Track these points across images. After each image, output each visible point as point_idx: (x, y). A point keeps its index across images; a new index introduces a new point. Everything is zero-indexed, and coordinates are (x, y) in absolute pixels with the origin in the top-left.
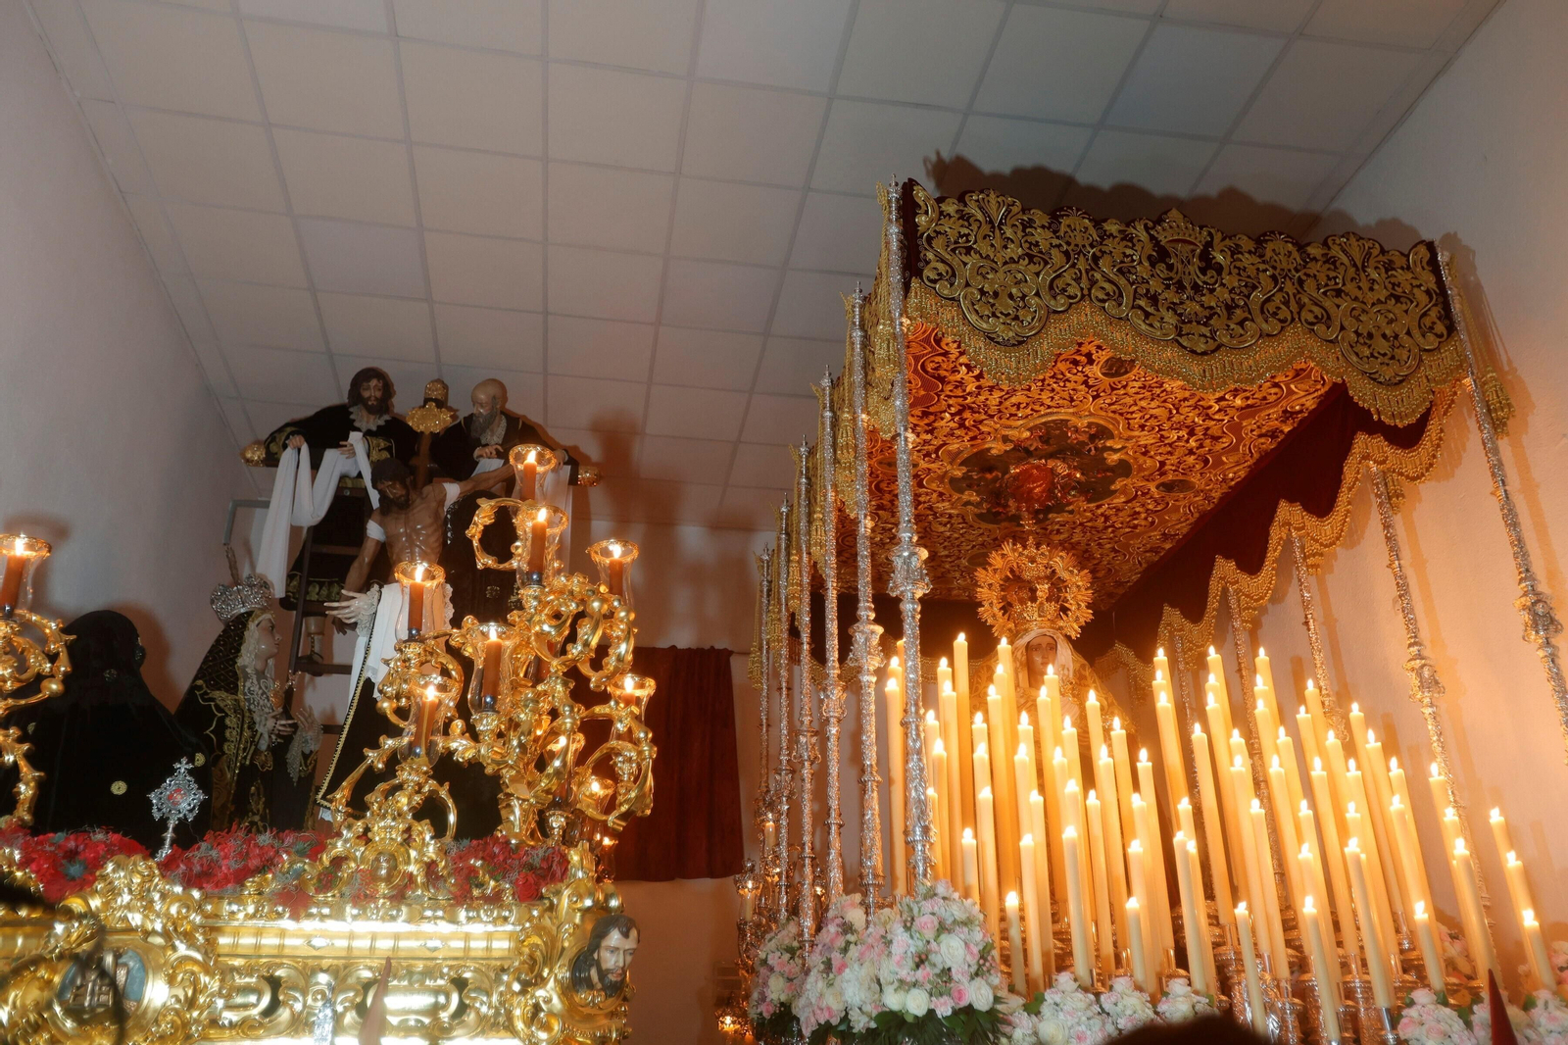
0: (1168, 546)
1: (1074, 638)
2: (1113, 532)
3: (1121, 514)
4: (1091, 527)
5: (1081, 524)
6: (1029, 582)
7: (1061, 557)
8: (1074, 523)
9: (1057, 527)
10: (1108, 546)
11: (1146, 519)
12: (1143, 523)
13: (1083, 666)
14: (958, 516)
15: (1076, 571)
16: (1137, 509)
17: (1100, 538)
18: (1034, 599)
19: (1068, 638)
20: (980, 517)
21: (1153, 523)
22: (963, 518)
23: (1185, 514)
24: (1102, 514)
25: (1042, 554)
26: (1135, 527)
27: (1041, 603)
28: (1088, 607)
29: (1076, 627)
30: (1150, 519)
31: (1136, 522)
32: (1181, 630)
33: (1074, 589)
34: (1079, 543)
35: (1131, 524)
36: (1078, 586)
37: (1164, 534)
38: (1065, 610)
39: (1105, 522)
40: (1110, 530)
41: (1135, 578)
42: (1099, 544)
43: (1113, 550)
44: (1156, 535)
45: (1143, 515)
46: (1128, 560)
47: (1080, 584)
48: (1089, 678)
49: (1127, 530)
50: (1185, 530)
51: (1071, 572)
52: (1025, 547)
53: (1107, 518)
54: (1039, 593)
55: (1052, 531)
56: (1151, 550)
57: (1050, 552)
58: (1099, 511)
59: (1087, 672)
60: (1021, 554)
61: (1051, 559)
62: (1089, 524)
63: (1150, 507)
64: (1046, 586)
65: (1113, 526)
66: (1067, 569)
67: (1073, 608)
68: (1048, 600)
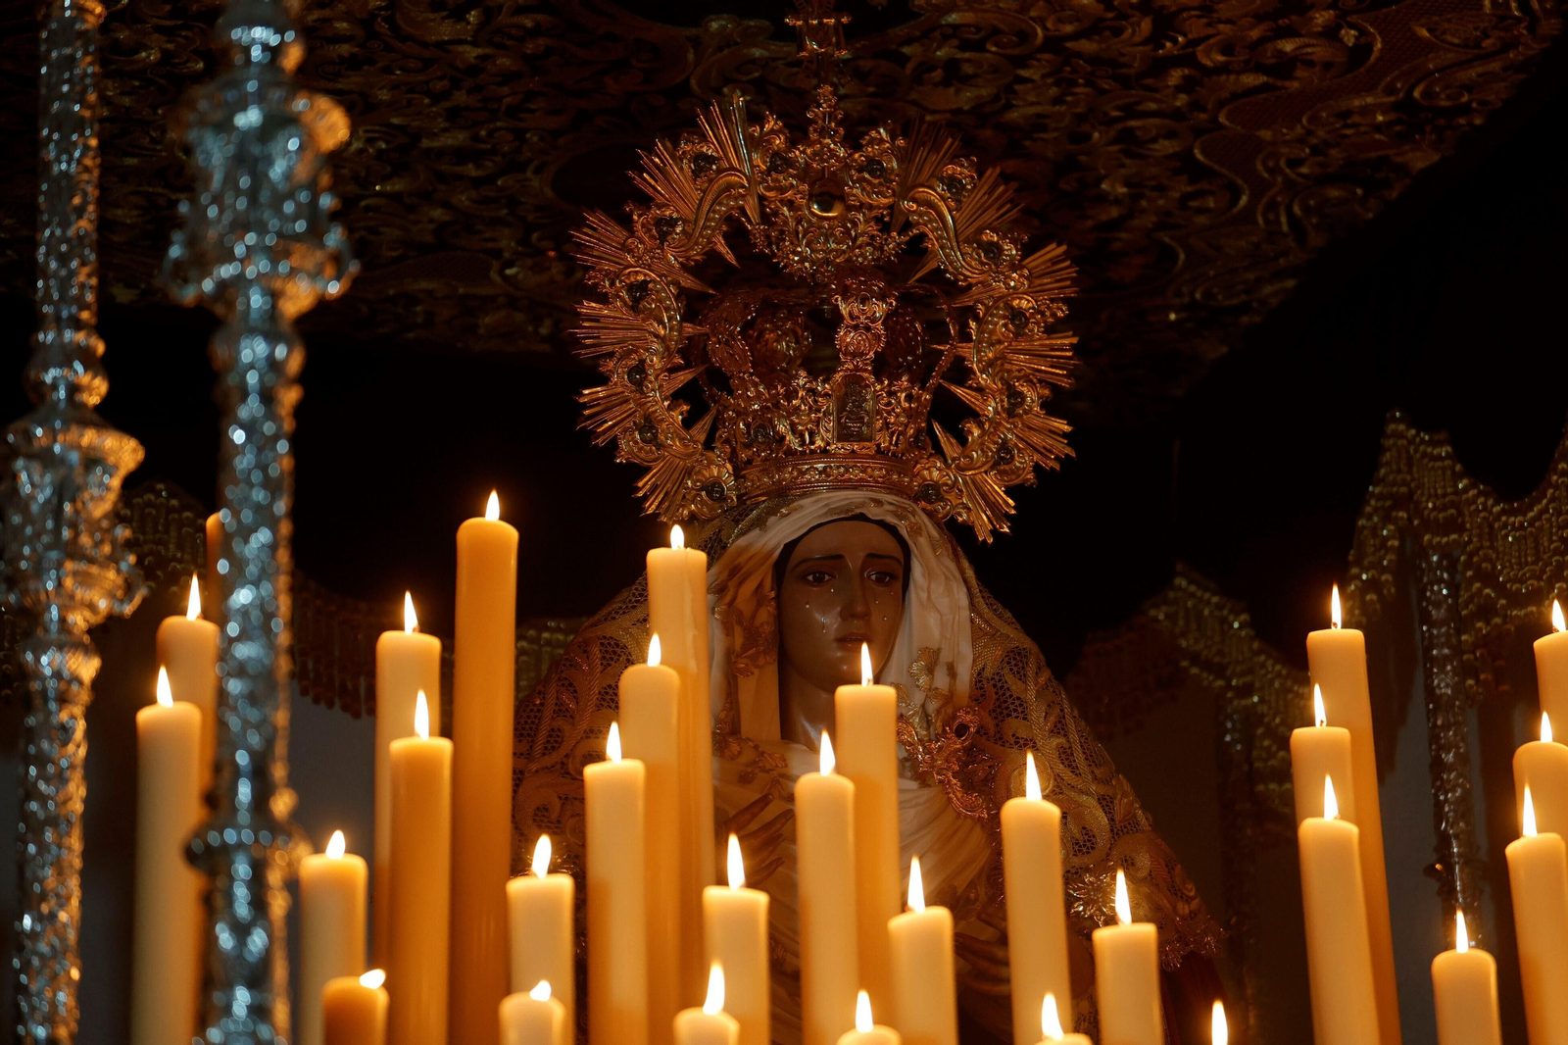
0: (1420, 159)
1: (983, 535)
2: (1186, 86)
3: (1224, 8)
4: (1094, 60)
5: (1053, 44)
6: (811, 285)
7: (952, 183)
8: (1025, 36)
9: (947, 51)
10: (1166, 147)
11: (1331, 33)
12: (1319, 51)
13: (1016, 659)
15: (1010, 250)
17: (1131, 111)
18: (820, 364)
19: (959, 535)
21: (1362, 50)
23: (1503, 18)
24: (1145, 6)
25: (872, 165)
26: (1285, 66)
27: (854, 381)
28: (1051, 407)
29: (997, 490)
30: (1349, 36)
31: (1288, 46)
32: (1451, 525)
33: (1000, 326)
34: (1038, 124)
35: (1268, 54)
36: (1016, 316)
37: (1406, 106)
38: (952, 415)
39: (1155, 39)
40: (1175, 76)
41: (1274, 291)
42: (1126, 137)
43: (1185, 164)
44: (1372, 105)
46: (1248, 214)
47: (1025, 304)
48: (1036, 711)
49: (1250, 80)
50: (1499, 93)
51: (993, 251)
52: (797, 132)
53: (1164, 25)
54: (845, 338)
55: (927, 66)
56: (1346, 175)
57: (904, 157)
59: (1032, 689)
60: (779, 162)
61: (906, 191)
62: (1087, 46)
64: (879, 309)
65: (1187, 59)
66: (975, 239)
68: (883, 367)
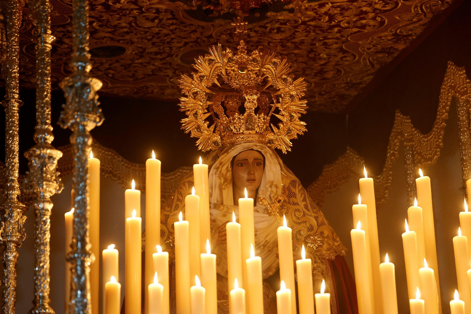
0: (401, 46)
1: (284, 152)
2: (339, 32)
3: (346, 14)
4: (315, 26)
5: (304, 23)
8: (296, 22)
9: (277, 25)
10: (335, 46)
11: (374, 19)
12: (372, 23)
13: (293, 183)
14: (166, 11)
15: (289, 79)
16: (364, 9)
17: (325, 38)
19: (278, 152)
20: (190, 13)
21: (382, 23)
22: (172, 13)
23: (417, 14)
24: (326, 13)
25: (254, 60)
26: (363, 27)
27: (250, 115)
29: (287, 140)
30: (379, 19)
31: (364, 22)
32: (411, 140)
33: (287, 99)
34: (302, 42)
35: (359, 24)
36: (292, 96)
37: (396, 35)
38: (275, 122)
39: (330, 21)
40: (336, 30)
41: (368, 79)
42: (325, 44)
43: (341, 50)
44: (387, 35)
45: (371, 15)
46: (358, 61)
47: (294, 93)
48: (299, 195)
49: (355, 30)
50: (419, 31)
51: (285, 80)
53: (332, 18)
54: (247, 105)
55: (272, 29)
56: (383, 51)
57: (262, 57)
58: (323, 10)
60: (230, 60)
61: (262, 66)
62: (312, 23)
63: (378, 6)
65: (338, 25)
66: (280, 77)
67: (285, 120)
68: (257, 111)
